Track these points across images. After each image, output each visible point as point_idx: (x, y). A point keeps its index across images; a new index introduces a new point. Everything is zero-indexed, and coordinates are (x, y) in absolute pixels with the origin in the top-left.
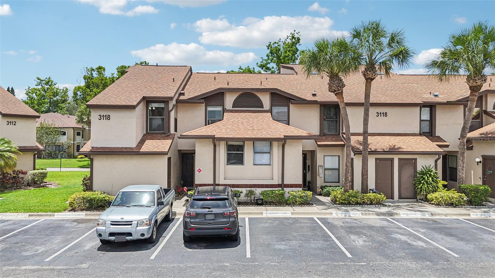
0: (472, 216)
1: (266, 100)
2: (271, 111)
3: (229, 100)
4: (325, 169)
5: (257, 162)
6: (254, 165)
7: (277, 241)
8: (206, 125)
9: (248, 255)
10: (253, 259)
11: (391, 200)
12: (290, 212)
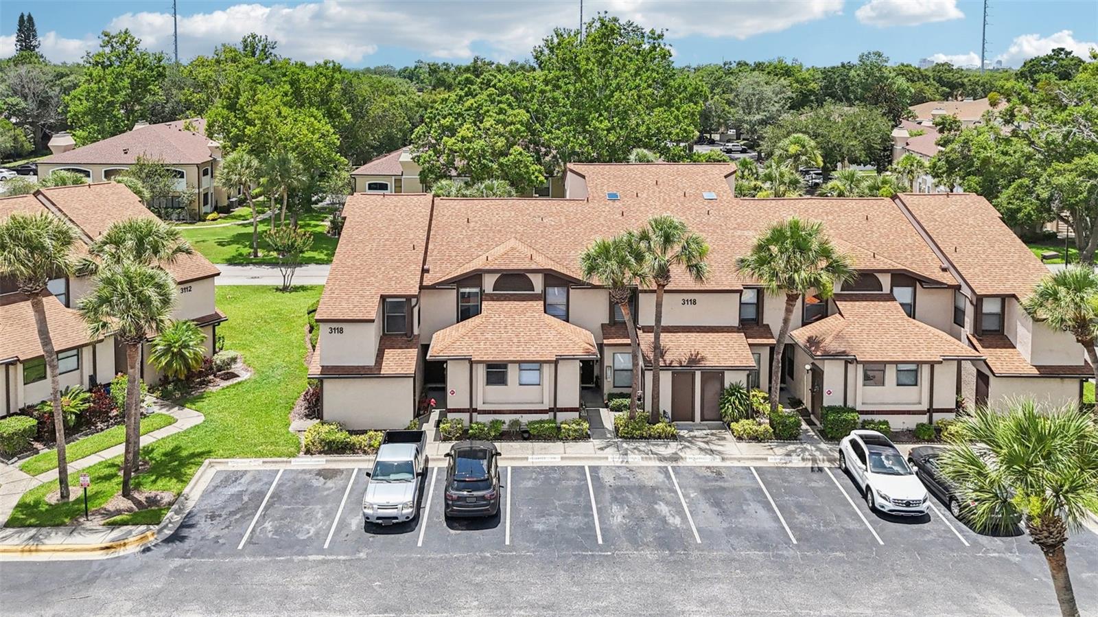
0: (769, 461)
1: (538, 282)
2: (543, 297)
3: (489, 283)
4: (615, 370)
5: (524, 381)
6: (521, 385)
7: (537, 517)
8: (458, 322)
9: (507, 542)
10: (512, 548)
11: (691, 422)
12: (560, 456)
